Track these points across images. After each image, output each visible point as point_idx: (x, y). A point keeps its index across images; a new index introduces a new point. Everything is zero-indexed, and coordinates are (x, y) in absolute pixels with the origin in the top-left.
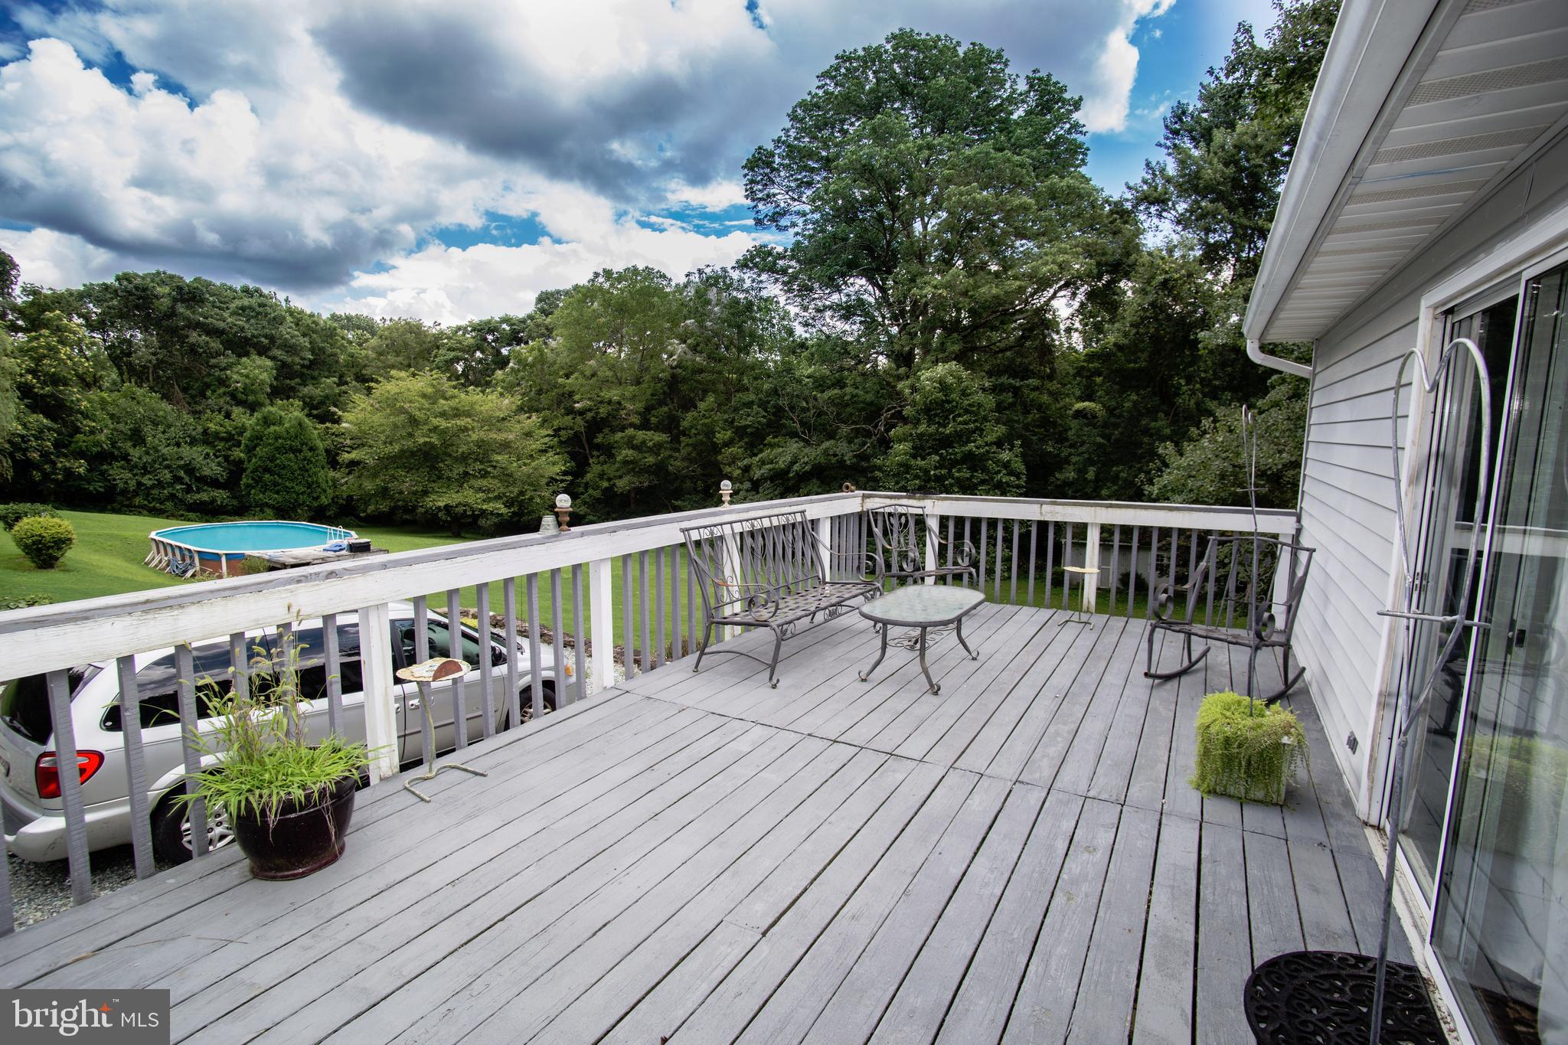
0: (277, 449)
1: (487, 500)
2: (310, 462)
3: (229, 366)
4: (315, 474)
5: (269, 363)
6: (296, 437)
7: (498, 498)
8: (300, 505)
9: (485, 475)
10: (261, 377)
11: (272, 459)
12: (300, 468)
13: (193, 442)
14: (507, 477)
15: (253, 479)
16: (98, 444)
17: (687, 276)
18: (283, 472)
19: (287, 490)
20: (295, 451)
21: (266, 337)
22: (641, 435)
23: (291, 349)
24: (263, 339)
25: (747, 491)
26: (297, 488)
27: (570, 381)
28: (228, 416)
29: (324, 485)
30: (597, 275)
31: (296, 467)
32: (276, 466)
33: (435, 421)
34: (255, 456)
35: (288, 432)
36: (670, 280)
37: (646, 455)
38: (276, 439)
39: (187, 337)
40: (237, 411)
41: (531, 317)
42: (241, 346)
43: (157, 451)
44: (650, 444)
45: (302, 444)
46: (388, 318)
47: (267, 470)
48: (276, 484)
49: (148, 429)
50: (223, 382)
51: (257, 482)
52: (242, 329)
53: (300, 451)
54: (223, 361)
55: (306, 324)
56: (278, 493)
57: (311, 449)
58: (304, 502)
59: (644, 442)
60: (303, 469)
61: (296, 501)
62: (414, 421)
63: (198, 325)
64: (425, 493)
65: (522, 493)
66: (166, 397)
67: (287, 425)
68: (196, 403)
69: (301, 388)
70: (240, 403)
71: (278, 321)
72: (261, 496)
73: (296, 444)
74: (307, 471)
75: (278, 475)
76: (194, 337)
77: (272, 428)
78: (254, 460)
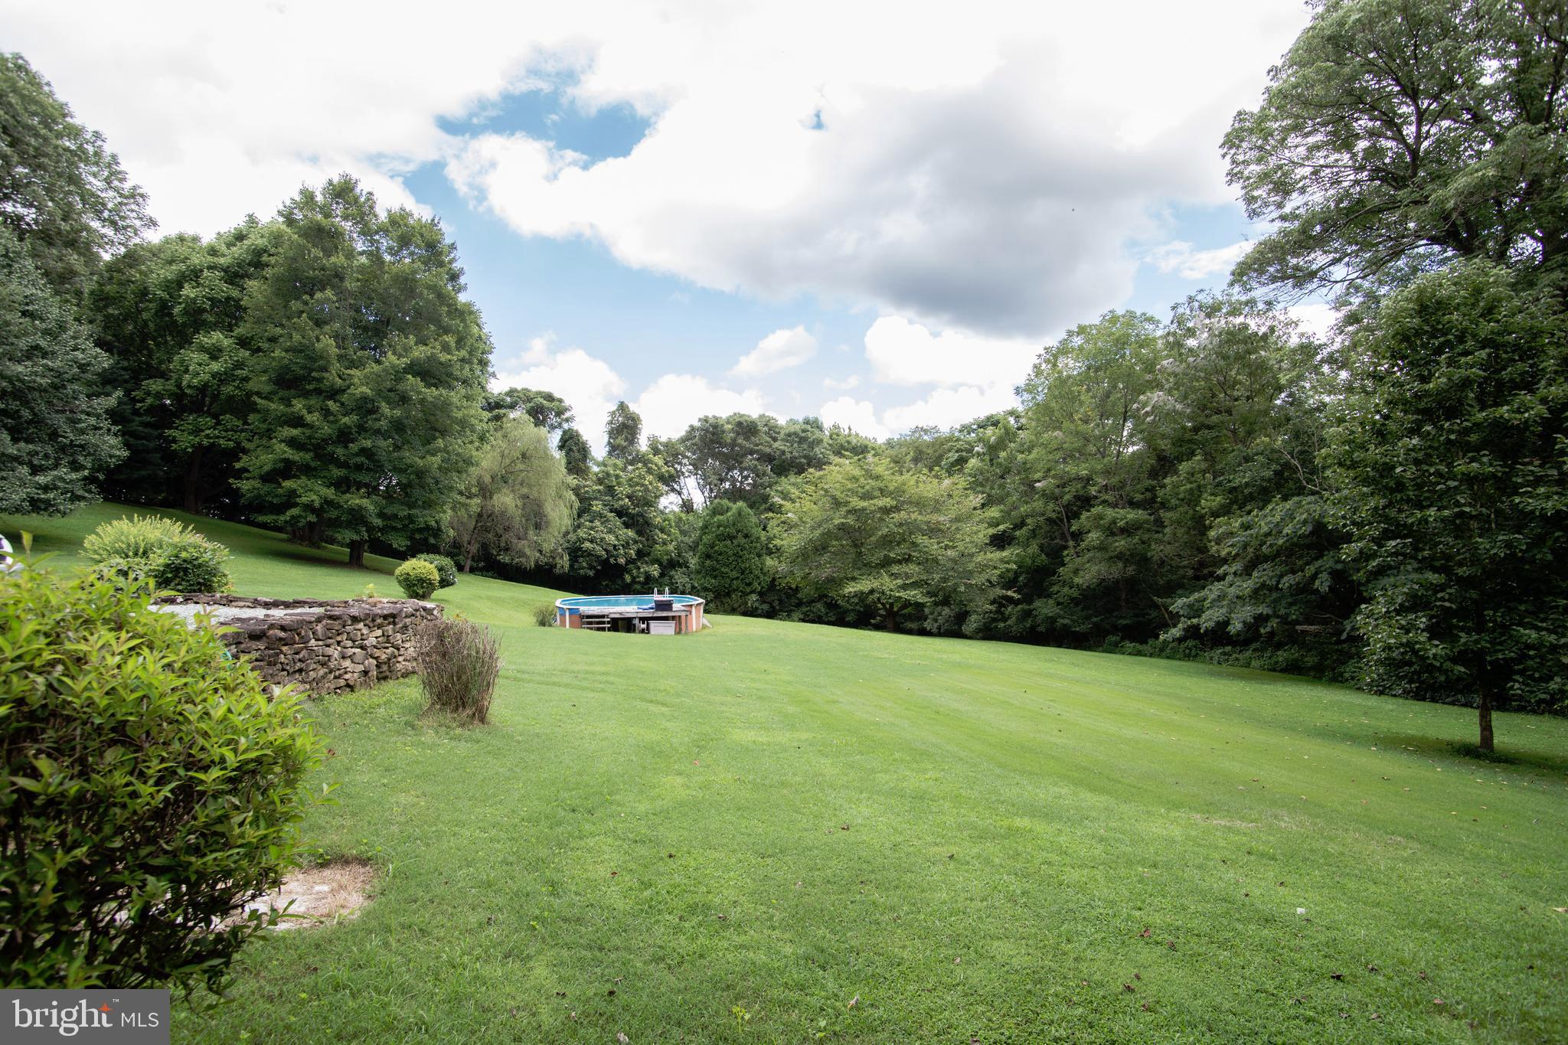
9: (908, 559)
12: (735, 555)
14: (929, 562)
16: (667, 553)
17: (1173, 308)
19: (723, 575)
20: (732, 538)
22: (1112, 513)
27: (1032, 456)
30: (1070, 333)
31: (731, 553)
32: (715, 552)
33: (855, 502)
35: (728, 521)
36: (1158, 322)
37: (1117, 538)
38: (719, 527)
53: (735, 537)
57: (746, 536)
59: (1115, 522)
60: (738, 555)
65: (945, 580)
67: (729, 514)
74: (741, 557)
77: (717, 518)
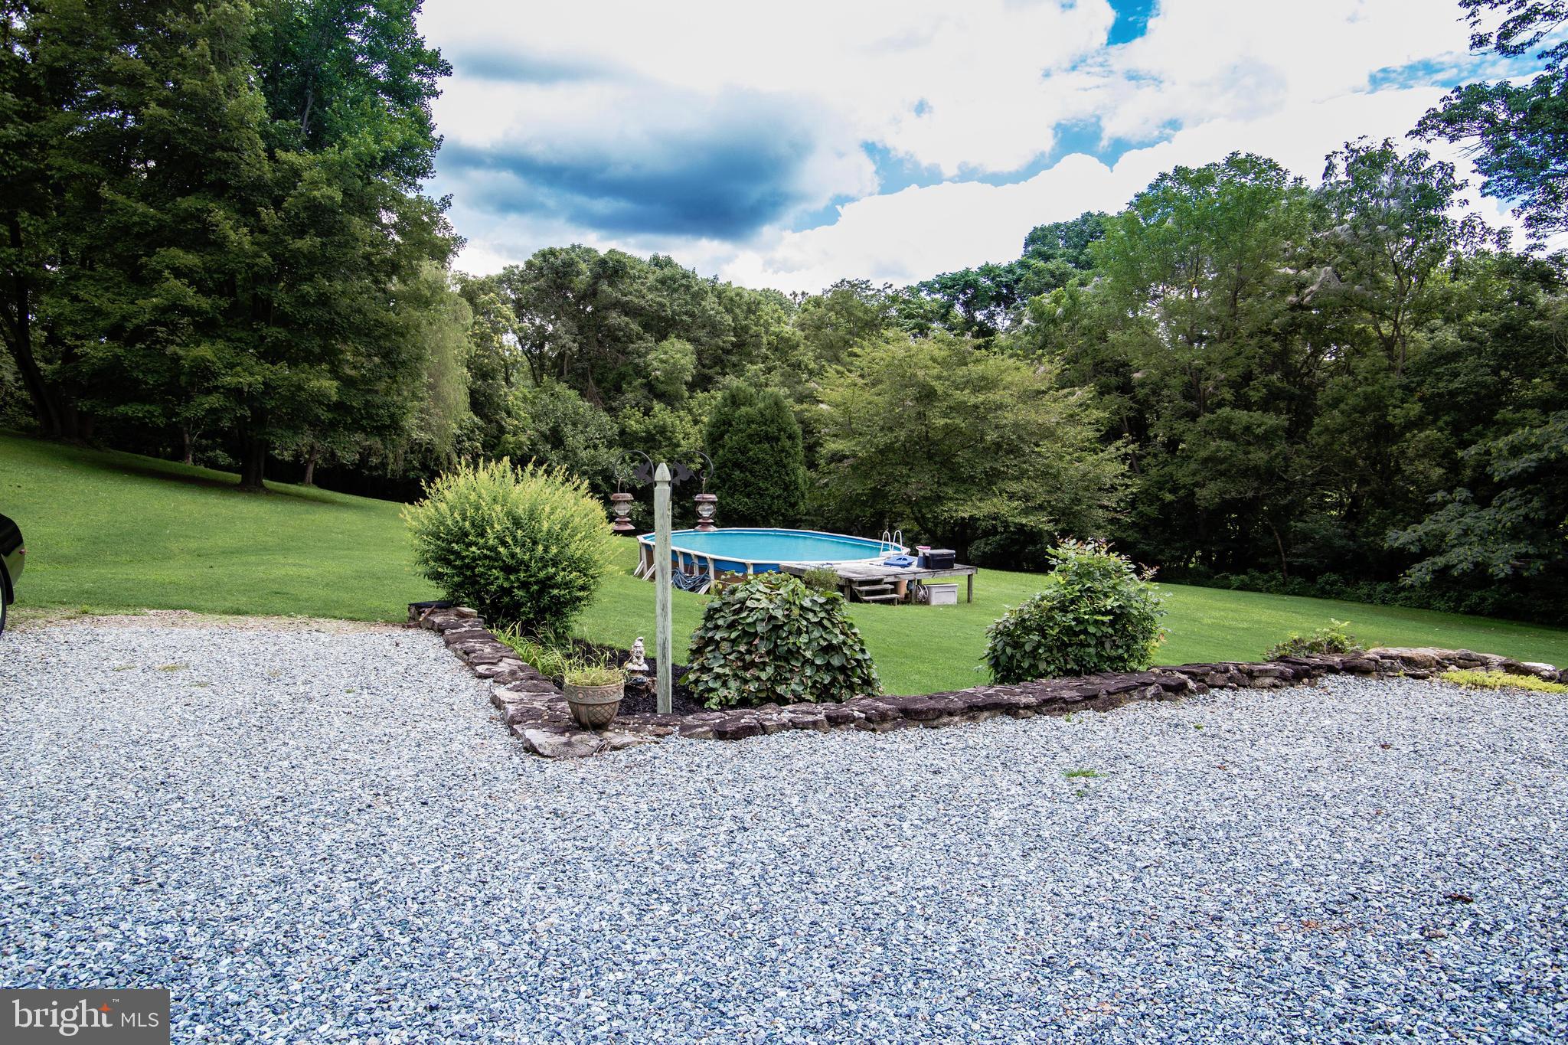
0: (750, 436)
1: (1026, 512)
2: (788, 455)
3: (648, 351)
4: (794, 470)
5: (689, 347)
6: (772, 421)
7: (1041, 508)
8: (774, 513)
9: (1020, 474)
10: (682, 362)
11: (744, 451)
12: (776, 463)
13: (610, 445)
14: (1049, 478)
15: (719, 477)
18: (757, 468)
20: (772, 439)
21: (686, 313)
22: (1242, 416)
23: (715, 329)
24: (684, 318)
25: (1465, 503)
26: (772, 490)
28: (647, 412)
29: (803, 487)
31: (771, 461)
33: (958, 395)
34: (723, 447)
35: (763, 415)
38: (748, 424)
39: (605, 318)
40: (657, 406)
41: (1023, 265)
42: (660, 326)
43: (575, 454)
44: (1259, 431)
45: (780, 430)
46: (799, 292)
47: (737, 465)
48: (747, 484)
49: (568, 430)
50: (640, 371)
51: (724, 481)
52: (662, 305)
53: (777, 440)
54: (641, 345)
55: (729, 299)
56: (748, 496)
57: (789, 437)
58: (779, 509)
59: (1248, 429)
60: (781, 465)
61: (770, 507)
62: (927, 395)
63: (617, 305)
64: (939, 499)
66: (583, 394)
67: (761, 405)
68: (610, 398)
69: (720, 378)
70: (661, 396)
71: (699, 296)
72: (729, 500)
73: (772, 429)
74: (785, 467)
75: (751, 472)
76: (615, 318)
77: (744, 409)
78: (721, 452)
